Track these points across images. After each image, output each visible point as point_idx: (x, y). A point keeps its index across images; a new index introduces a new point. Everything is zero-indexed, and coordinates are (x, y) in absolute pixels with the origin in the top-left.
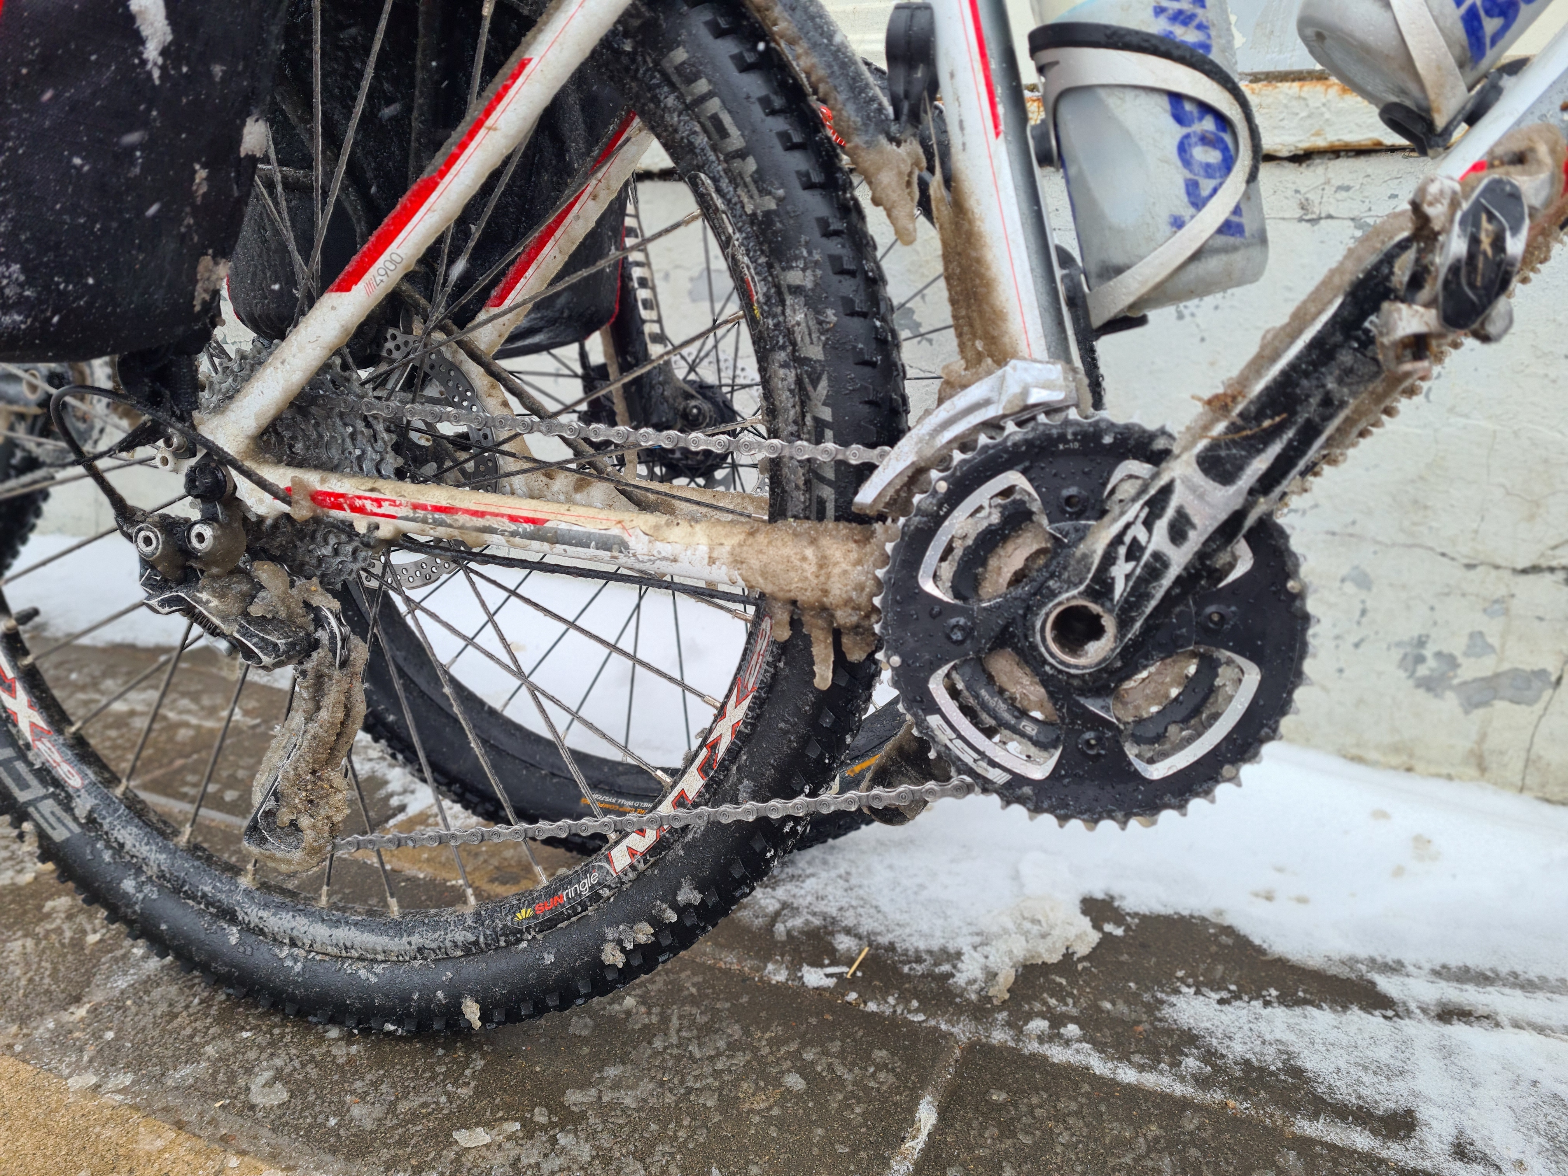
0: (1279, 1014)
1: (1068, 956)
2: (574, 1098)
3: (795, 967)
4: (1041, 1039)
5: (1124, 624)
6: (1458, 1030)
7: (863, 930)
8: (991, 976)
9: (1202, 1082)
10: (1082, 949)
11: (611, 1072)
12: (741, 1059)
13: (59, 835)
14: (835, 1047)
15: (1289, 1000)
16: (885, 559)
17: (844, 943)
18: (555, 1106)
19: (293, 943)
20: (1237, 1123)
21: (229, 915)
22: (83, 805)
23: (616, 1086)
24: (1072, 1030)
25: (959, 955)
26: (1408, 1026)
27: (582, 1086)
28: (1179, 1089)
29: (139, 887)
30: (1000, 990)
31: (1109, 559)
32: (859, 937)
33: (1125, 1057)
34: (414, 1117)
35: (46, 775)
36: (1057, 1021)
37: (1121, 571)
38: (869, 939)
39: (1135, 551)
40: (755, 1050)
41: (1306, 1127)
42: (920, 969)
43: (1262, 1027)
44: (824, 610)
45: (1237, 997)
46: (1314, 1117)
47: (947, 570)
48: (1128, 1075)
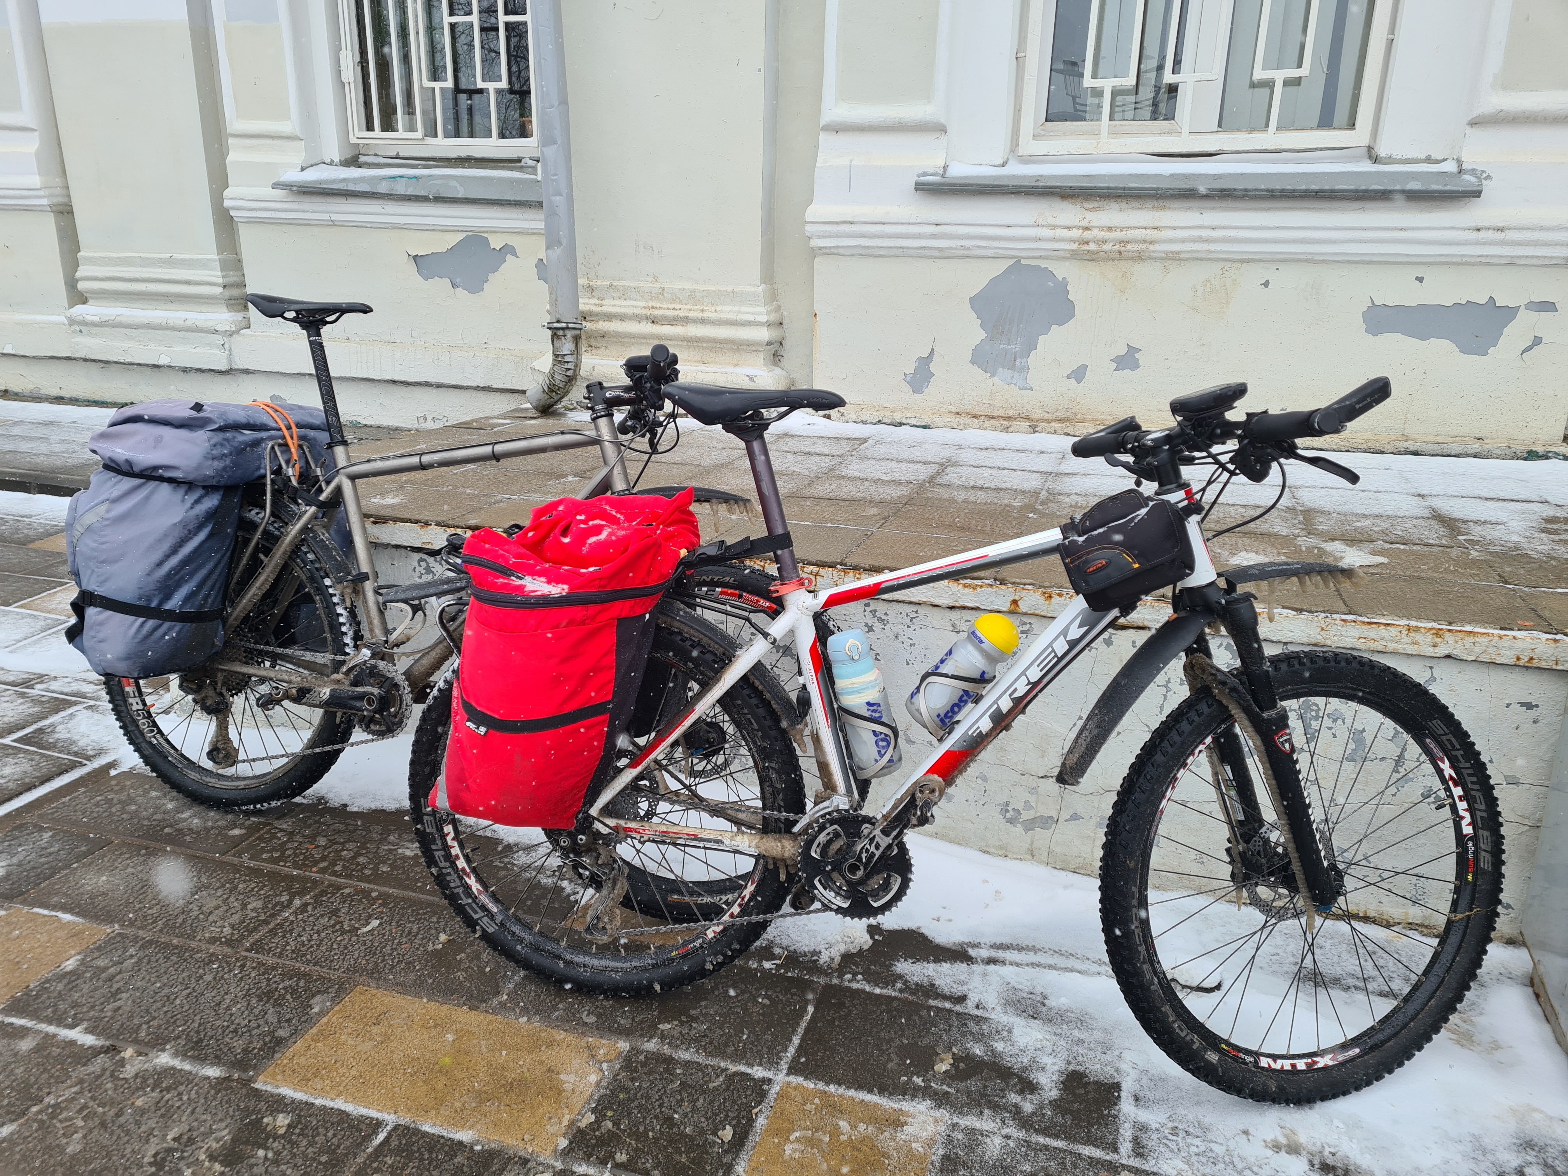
0: (932, 966)
1: (861, 950)
2: (693, 1012)
3: (760, 962)
4: (849, 981)
5: (865, 869)
6: (991, 967)
7: (784, 945)
8: (832, 959)
9: (901, 991)
10: (866, 947)
11: (703, 1003)
12: (746, 996)
13: (491, 930)
14: (778, 989)
15: (937, 961)
16: (801, 847)
17: (777, 951)
18: (689, 1016)
19: (585, 966)
20: (911, 1003)
21: (559, 957)
22: (499, 918)
23: (706, 1008)
24: (860, 977)
25: (820, 952)
26: (974, 967)
27: (695, 1008)
28: (893, 994)
29: (523, 948)
30: (835, 965)
31: (861, 852)
32: (782, 948)
33: (877, 985)
34: (642, 1022)
35: (484, 908)
36: (855, 975)
37: (864, 855)
38: (786, 948)
39: (867, 851)
40: (751, 993)
41: (932, 1002)
42: (806, 959)
43: (925, 971)
44: (783, 860)
45: (918, 960)
46: (936, 999)
47: (819, 850)
48: (877, 991)
